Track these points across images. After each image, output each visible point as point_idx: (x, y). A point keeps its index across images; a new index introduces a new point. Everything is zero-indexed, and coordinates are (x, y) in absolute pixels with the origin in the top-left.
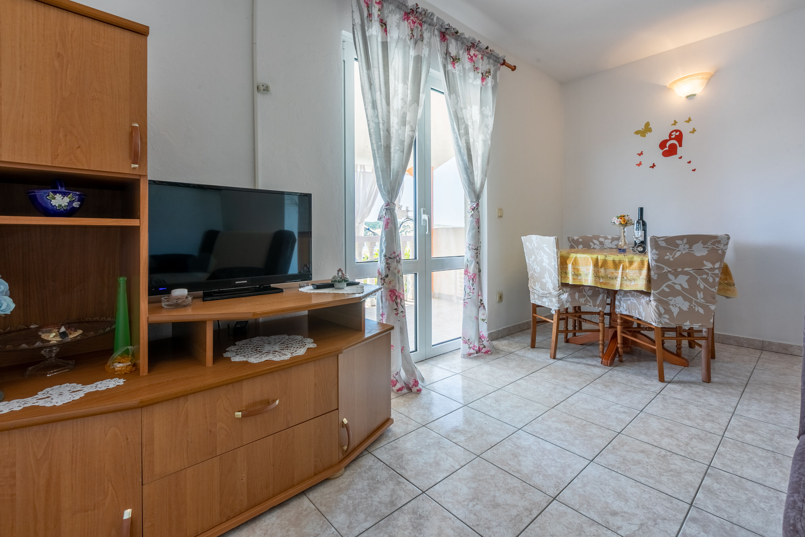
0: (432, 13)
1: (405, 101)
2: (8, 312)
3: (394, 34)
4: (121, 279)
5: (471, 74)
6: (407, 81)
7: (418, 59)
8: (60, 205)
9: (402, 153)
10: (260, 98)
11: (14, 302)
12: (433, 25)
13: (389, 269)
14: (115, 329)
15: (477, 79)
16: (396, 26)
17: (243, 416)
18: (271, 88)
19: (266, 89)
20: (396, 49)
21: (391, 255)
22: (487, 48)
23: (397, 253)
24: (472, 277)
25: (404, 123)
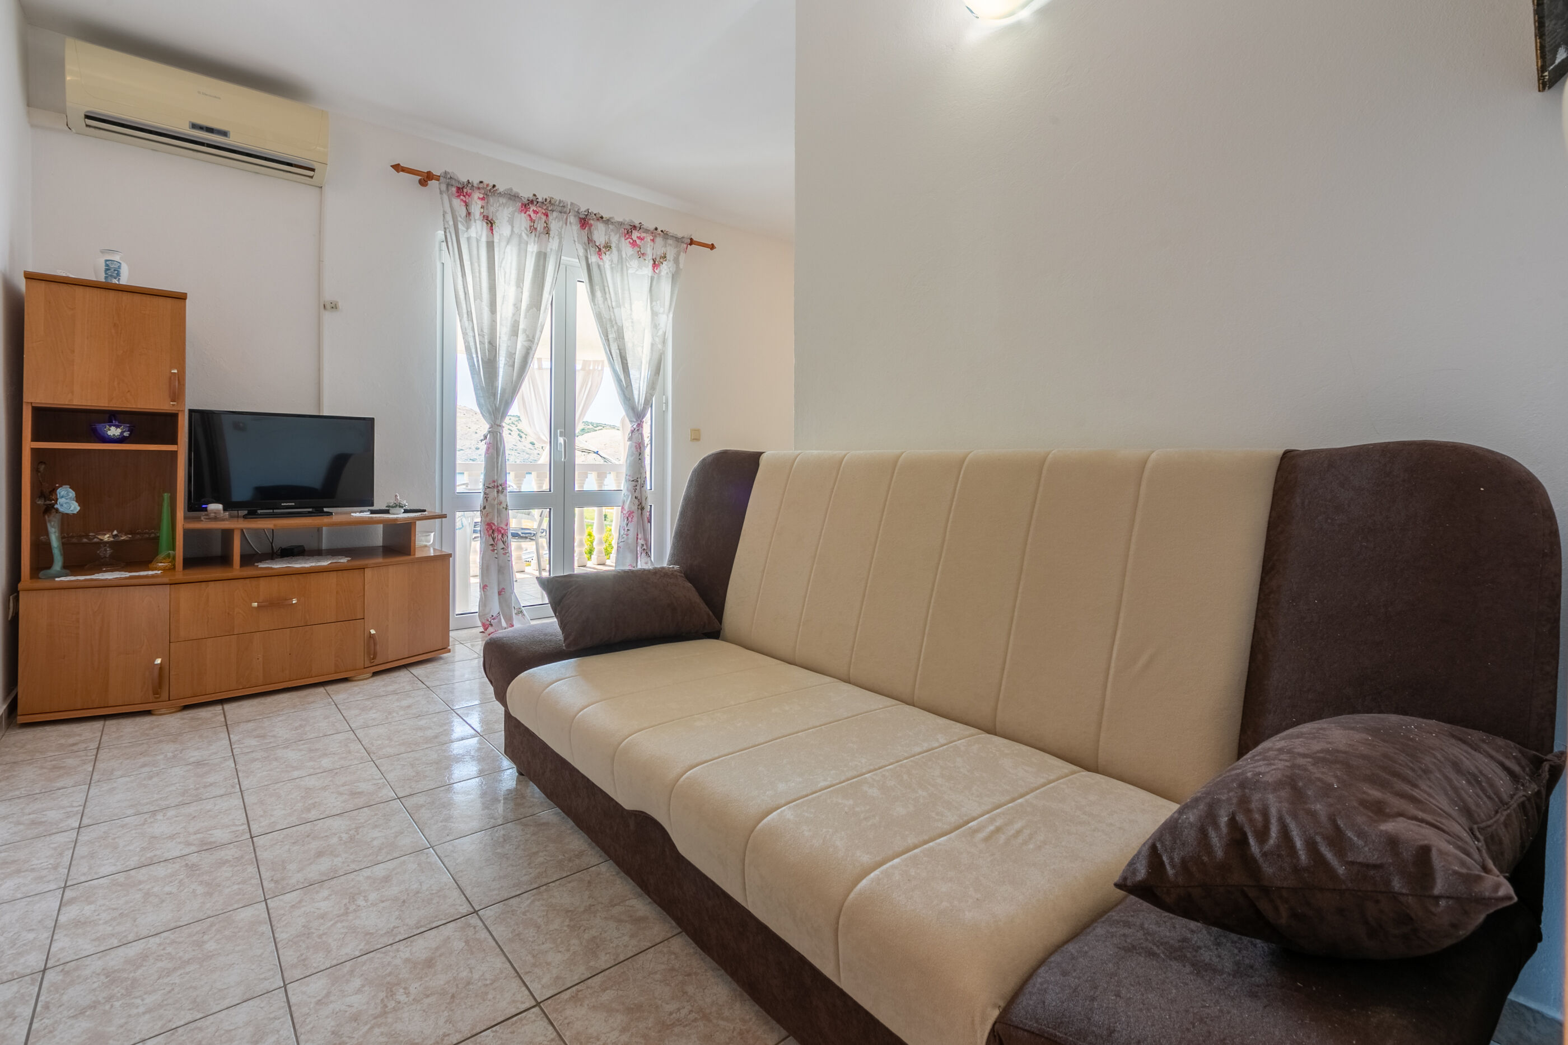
0: (560, 200)
1: (517, 308)
2: (75, 512)
3: (503, 230)
4: (166, 494)
5: (634, 263)
6: (521, 284)
7: (542, 257)
8: (114, 435)
9: (511, 368)
10: (328, 316)
11: (79, 506)
12: (565, 213)
13: (487, 500)
14: (159, 537)
15: (644, 268)
16: (508, 221)
17: (258, 606)
18: (340, 305)
19: (334, 307)
20: (509, 247)
21: (490, 484)
22: (656, 229)
23: (500, 482)
24: (627, 515)
25: (514, 332)
